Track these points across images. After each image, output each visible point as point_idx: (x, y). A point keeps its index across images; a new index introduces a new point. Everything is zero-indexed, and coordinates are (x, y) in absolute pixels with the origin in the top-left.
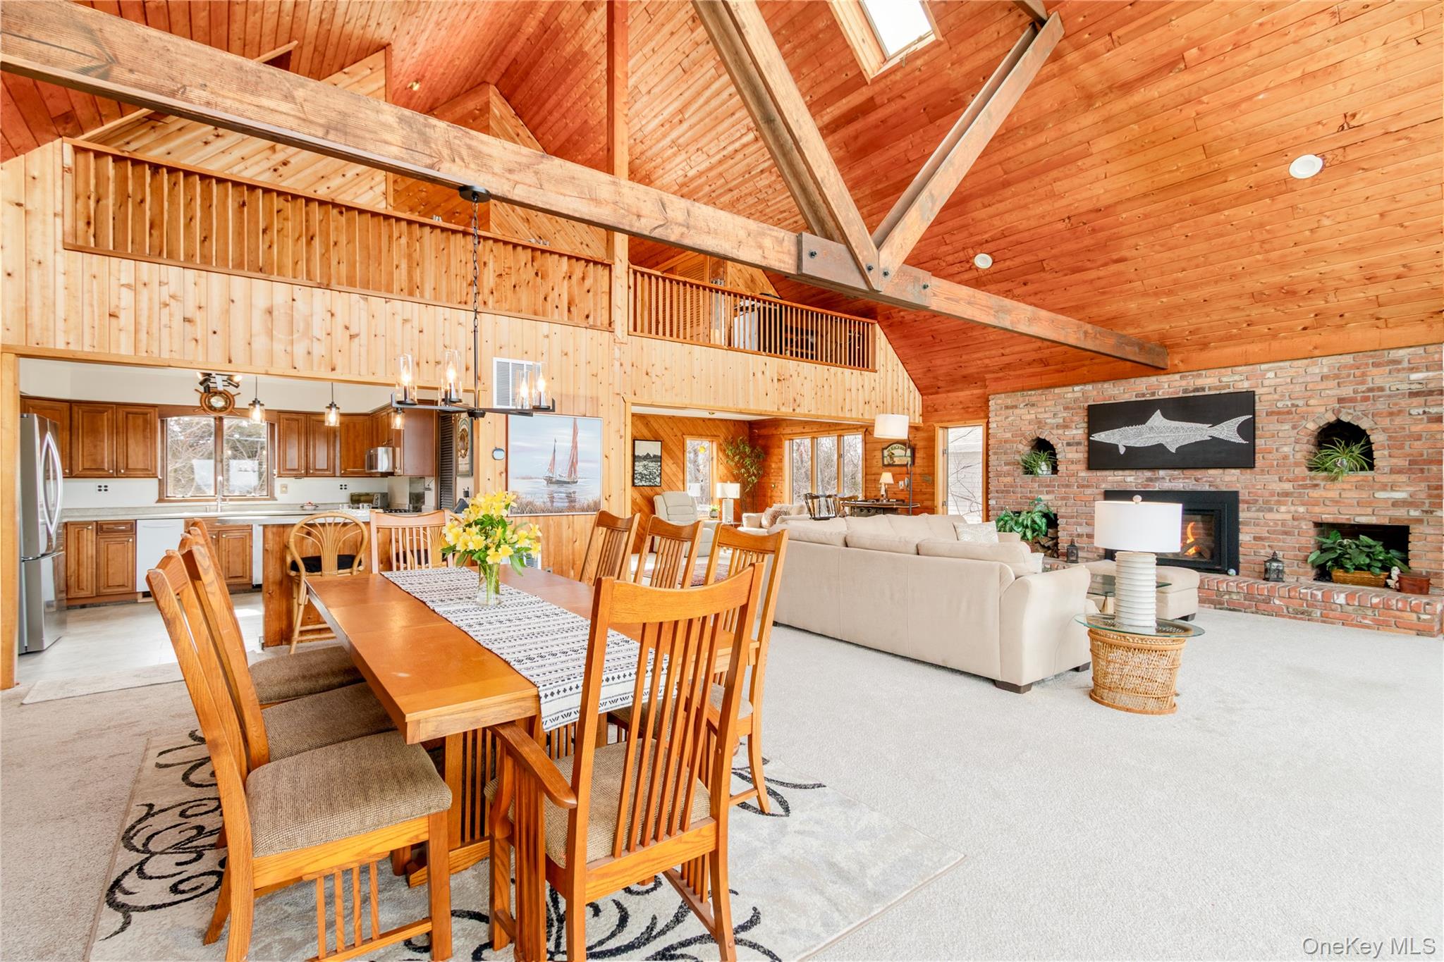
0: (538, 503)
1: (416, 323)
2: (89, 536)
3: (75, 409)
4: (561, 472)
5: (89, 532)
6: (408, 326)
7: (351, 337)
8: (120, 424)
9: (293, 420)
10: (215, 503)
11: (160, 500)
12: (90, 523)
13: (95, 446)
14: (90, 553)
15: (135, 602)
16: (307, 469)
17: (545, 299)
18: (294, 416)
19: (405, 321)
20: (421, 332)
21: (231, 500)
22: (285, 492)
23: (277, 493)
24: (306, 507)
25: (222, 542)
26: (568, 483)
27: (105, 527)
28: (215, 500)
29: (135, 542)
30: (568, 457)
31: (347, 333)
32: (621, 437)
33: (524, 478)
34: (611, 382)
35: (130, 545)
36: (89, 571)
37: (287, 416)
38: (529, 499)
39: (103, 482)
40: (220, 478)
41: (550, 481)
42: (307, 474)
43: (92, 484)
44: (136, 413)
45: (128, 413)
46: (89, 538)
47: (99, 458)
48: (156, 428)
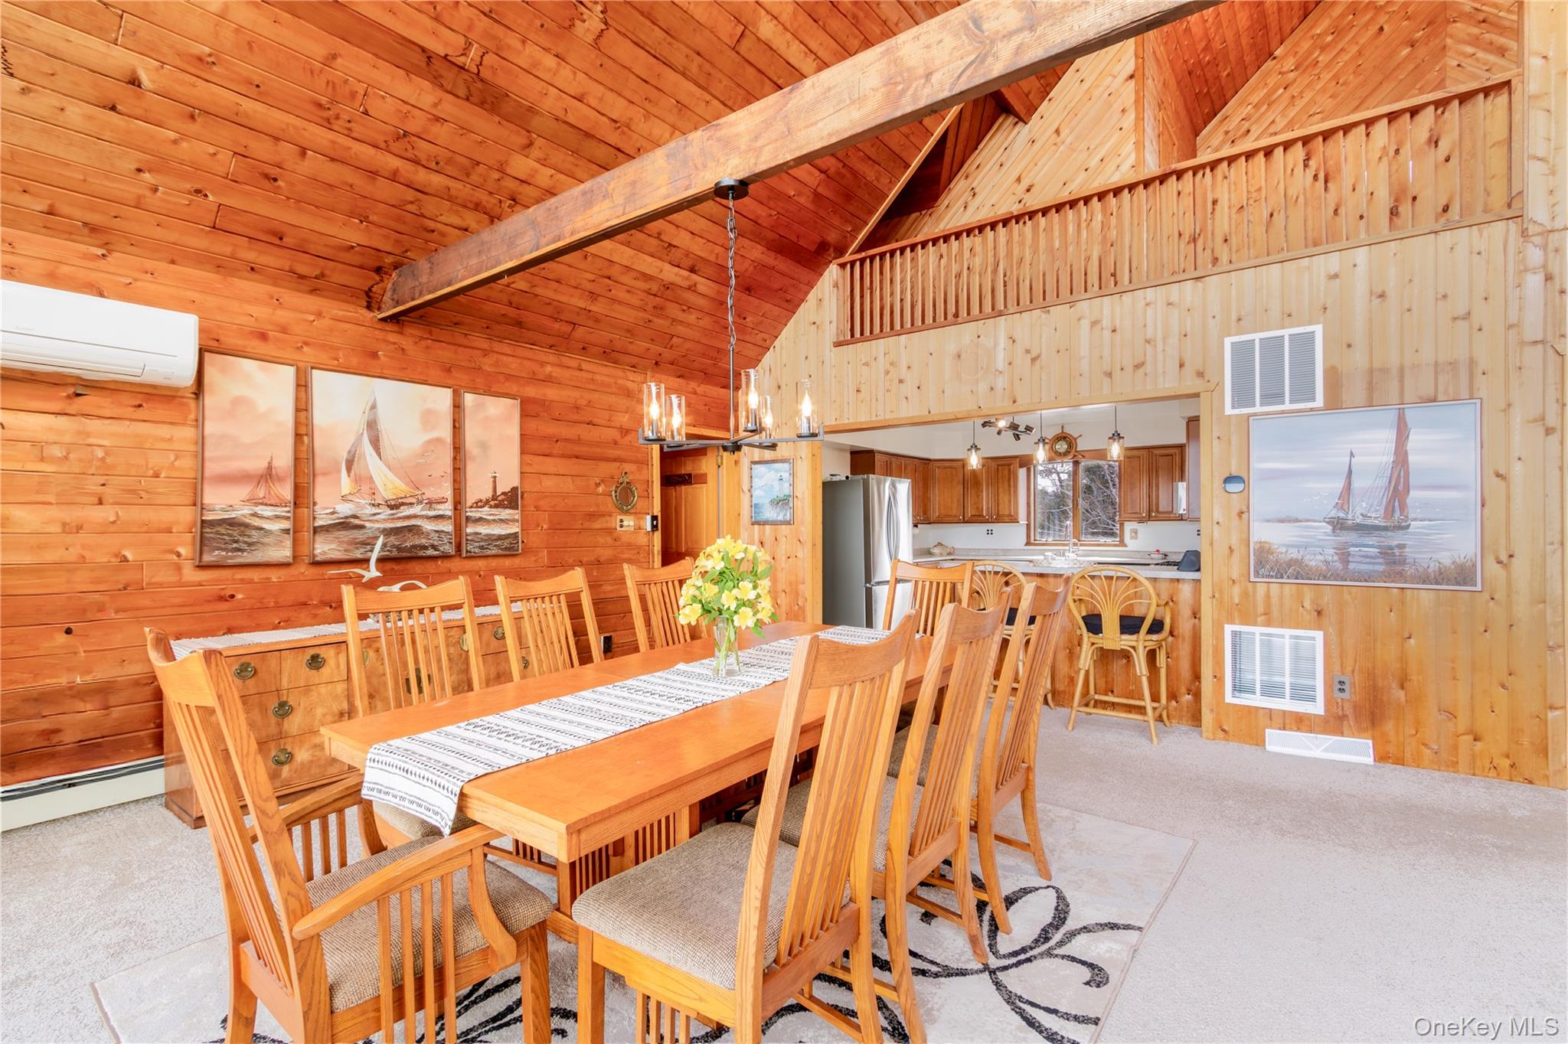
0: (1314, 561)
1: (1106, 323)
4: (1367, 507)
6: (1098, 328)
7: (1033, 360)
8: (993, 476)
9: (1134, 457)
11: (1028, 543)
13: (978, 496)
16: (1150, 511)
17: (1336, 212)
18: (1136, 453)
19: (1094, 324)
20: (1114, 331)
22: (1136, 538)
23: (1127, 539)
24: (1154, 557)
26: (1386, 529)
30: (1384, 481)
31: (1029, 357)
32: (1549, 431)
33: (1282, 521)
34: (1513, 319)
38: (1294, 554)
39: (989, 526)
41: (1338, 525)
42: (1149, 518)
43: (980, 528)
44: (1003, 465)
47: (981, 508)
48: (1017, 477)
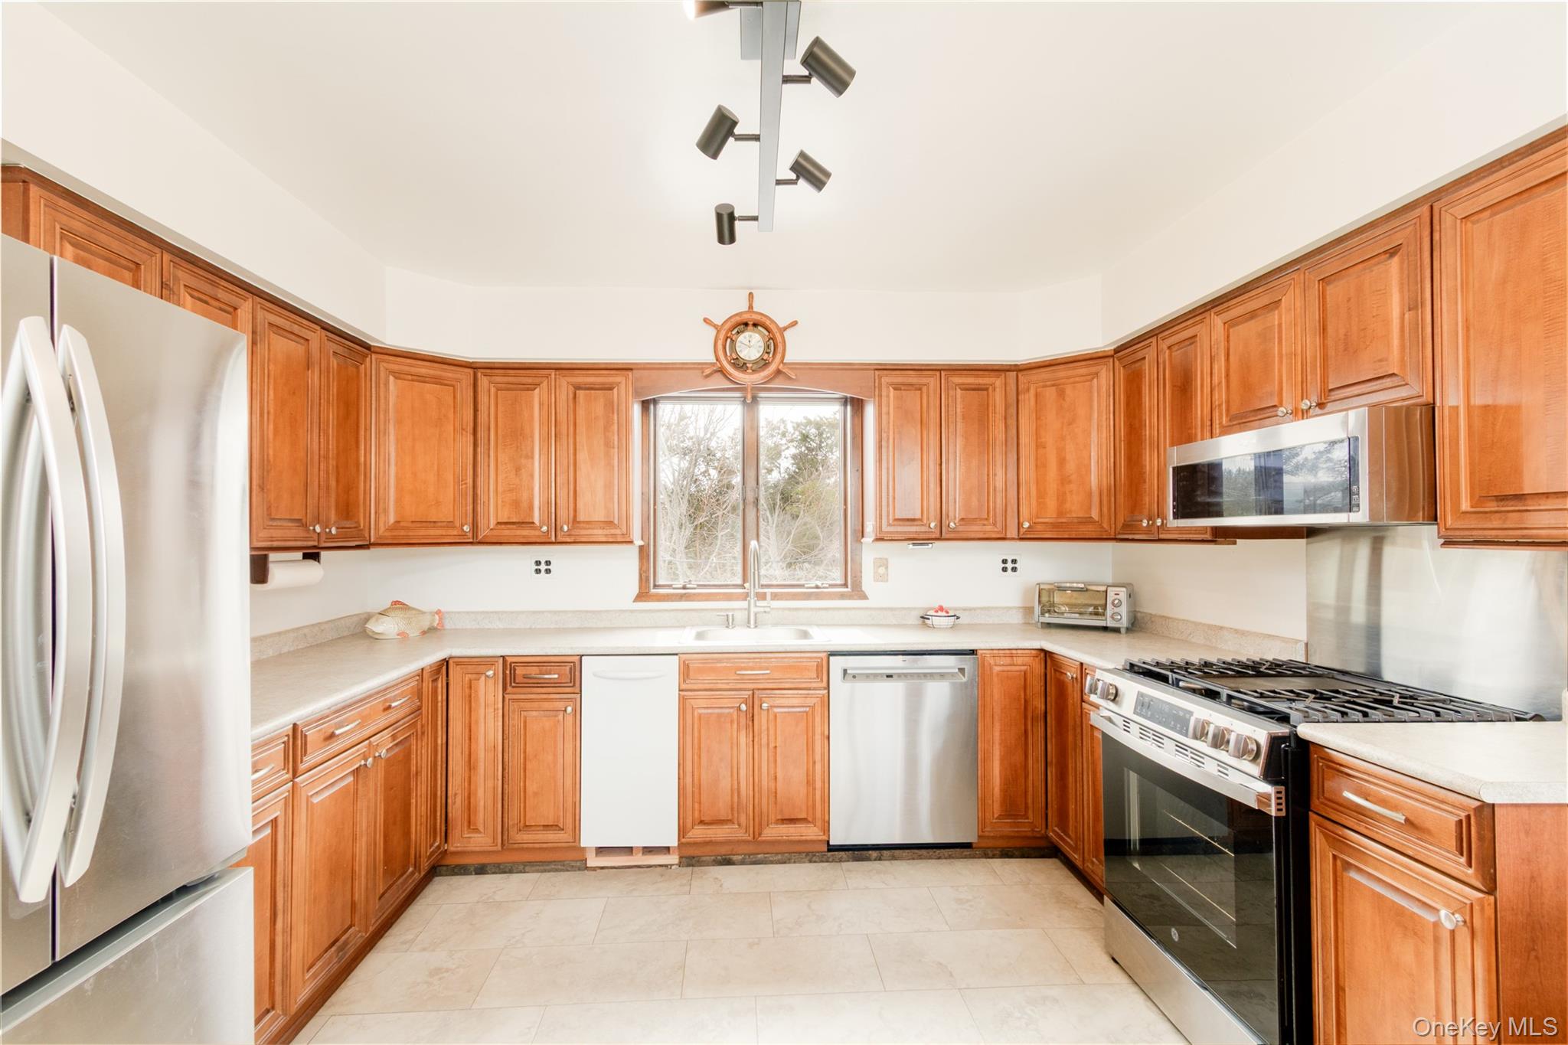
2: (489, 690)
3: (483, 382)
5: (491, 682)
8: (563, 416)
9: (910, 386)
10: (744, 604)
11: (643, 596)
12: (487, 661)
13: (518, 469)
14: (491, 737)
15: (584, 867)
18: (913, 379)
21: (775, 597)
22: (885, 578)
23: (868, 584)
24: (936, 621)
25: (762, 720)
27: (520, 671)
28: (745, 597)
29: (578, 713)
35: (569, 720)
36: (490, 784)
37: (898, 378)
39: (543, 553)
40: (753, 544)
42: (940, 535)
43: (519, 559)
44: (590, 388)
45: (577, 387)
46: (491, 698)
47: (525, 495)
48: (628, 422)
